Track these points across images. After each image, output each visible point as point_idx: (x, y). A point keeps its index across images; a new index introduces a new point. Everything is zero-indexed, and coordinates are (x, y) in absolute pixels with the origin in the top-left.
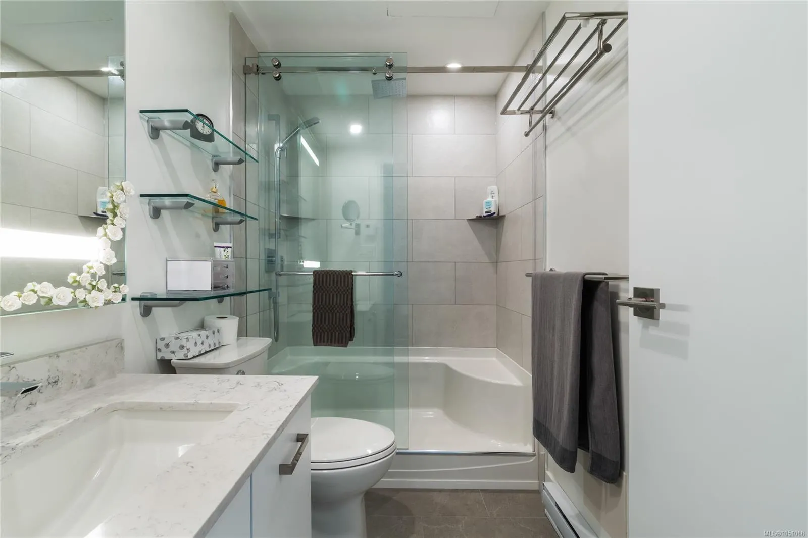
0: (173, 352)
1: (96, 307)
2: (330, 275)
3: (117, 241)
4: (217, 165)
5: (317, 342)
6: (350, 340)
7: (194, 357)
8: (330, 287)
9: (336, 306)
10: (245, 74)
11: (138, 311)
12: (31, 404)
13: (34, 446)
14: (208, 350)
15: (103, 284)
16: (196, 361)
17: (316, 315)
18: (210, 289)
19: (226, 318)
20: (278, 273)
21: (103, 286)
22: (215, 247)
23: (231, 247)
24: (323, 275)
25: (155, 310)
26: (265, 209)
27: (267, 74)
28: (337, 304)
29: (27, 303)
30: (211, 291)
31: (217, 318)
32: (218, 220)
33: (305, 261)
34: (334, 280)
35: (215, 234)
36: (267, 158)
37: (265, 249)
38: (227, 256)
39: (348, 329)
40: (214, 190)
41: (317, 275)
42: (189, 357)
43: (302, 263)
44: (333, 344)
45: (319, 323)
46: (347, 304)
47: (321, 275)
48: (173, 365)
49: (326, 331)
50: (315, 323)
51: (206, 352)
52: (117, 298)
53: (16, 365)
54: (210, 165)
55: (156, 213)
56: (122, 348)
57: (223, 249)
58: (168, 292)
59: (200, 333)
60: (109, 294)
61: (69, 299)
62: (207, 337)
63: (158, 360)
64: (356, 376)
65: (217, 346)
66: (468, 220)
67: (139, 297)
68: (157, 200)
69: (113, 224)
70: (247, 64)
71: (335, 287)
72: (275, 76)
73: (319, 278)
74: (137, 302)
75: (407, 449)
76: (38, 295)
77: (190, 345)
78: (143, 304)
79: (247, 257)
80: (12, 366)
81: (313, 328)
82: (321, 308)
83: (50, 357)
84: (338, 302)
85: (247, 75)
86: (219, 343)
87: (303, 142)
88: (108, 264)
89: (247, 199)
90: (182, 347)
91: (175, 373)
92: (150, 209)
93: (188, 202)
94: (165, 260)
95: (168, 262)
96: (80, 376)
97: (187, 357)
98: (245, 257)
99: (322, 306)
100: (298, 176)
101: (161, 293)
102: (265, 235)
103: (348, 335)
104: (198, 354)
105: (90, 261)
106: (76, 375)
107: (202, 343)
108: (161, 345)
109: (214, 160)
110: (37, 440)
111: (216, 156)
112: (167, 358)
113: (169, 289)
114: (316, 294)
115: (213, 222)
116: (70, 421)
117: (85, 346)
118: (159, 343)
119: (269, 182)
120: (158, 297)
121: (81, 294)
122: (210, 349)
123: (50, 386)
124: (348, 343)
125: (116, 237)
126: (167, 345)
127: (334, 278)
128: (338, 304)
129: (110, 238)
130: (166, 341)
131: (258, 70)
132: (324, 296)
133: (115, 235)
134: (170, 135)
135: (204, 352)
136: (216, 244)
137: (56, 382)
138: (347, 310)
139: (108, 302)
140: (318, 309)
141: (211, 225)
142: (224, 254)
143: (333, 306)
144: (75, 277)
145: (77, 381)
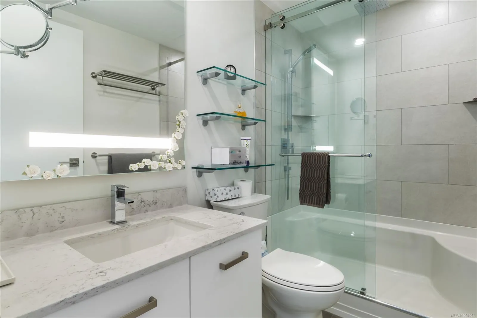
0: (211, 197)
1: (169, 171)
2: (313, 156)
3: (180, 139)
4: (244, 91)
5: (302, 202)
6: (326, 204)
7: (221, 201)
8: (312, 164)
9: (316, 178)
10: (265, 31)
11: (195, 174)
12: (146, 211)
13: (137, 226)
14: (231, 198)
15: (173, 160)
16: (223, 204)
17: (302, 183)
18: (229, 164)
19: (245, 181)
20: (281, 155)
21: (172, 161)
22: (241, 139)
23: (250, 139)
24: (308, 156)
25: (204, 174)
26: (281, 113)
27: (277, 26)
28: (316, 177)
29: (141, 168)
30: (229, 165)
31: (241, 181)
32: (244, 123)
33: (316, 146)
34: (315, 160)
35: (243, 132)
36: (283, 80)
37: (281, 139)
38: (247, 145)
39: (324, 196)
40: (239, 107)
41: (304, 156)
42: (218, 201)
43: (314, 148)
44: (313, 205)
45: (304, 189)
46: (324, 178)
47: (307, 156)
48: (212, 204)
49: (309, 195)
50: (302, 188)
51: (229, 200)
52: (180, 167)
53: (141, 193)
54: (240, 91)
55: (205, 123)
56: (186, 191)
57: (245, 140)
58: (212, 165)
59: (225, 188)
60: (176, 165)
61: (157, 166)
62: (230, 191)
63: (206, 200)
64: (352, 233)
65: (237, 196)
66: (463, 103)
67: (196, 167)
68: (205, 116)
69: (178, 131)
70: (266, 24)
71: (316, 165)
72: (281, 26)
73: (305, 159)
74: (195, 170)
75: (375, 298)
76: (145, 164)
77: (219, 194)
78: (198, 171)
79: (267, 144)
80: (139, 194)
81: (300, 192)
82: (306, 179)
83: (154, 192)
84: (318, 175)
85: (266, 31)
86: (239, 195)
87: (316, 61)
88: (175, 150)
89: (266, 108)
90: (215, 195)
91: (212, 209)
92: (202, 121)
93: (217, 116)
94: (211, 148)
95: (212, 149)
96: (166, 202)
97: (217, 200)
98: (265, 144)
99: (306, 178)
100: (311, 87)
101: (208, 165)
102: (281, 130)
103: (324, 199)
104: (223, 200)
105: (168, 149)
106: (164, 201)
107: (227, 194)
108: (207, 193)
109: (242, 89)
110: (138, 224)
111: (243, 86)
112: (209, 200)
113: (212, 163)
114: (303, 169)
115: (241, 125)
116: (152, 220)
117: (168, 189)
118: (206, 192)
119: (285, 95)
120: (205, 167)
121: (163, 164)
122: (232, 198)
123: (153, 204)
124: (324, 205)
125: (179, 137)
126: (209, 193)
127: (315, 158)
128: (318, 177)
129: (176, 138)
130: (209, 191)
131: (271, 26)
132: (308, 171)
133: (178, 136)
134: (213, 80)
135: (228, 199)
136: (242, 138)
137: (156, 203)
138: (324, 181)
139: (175, 169)
140: (304, 179)
141: (240, 126)
142: (246, 143)
143: (314, 178)
144: (161, 157)
145: (165, 204)
